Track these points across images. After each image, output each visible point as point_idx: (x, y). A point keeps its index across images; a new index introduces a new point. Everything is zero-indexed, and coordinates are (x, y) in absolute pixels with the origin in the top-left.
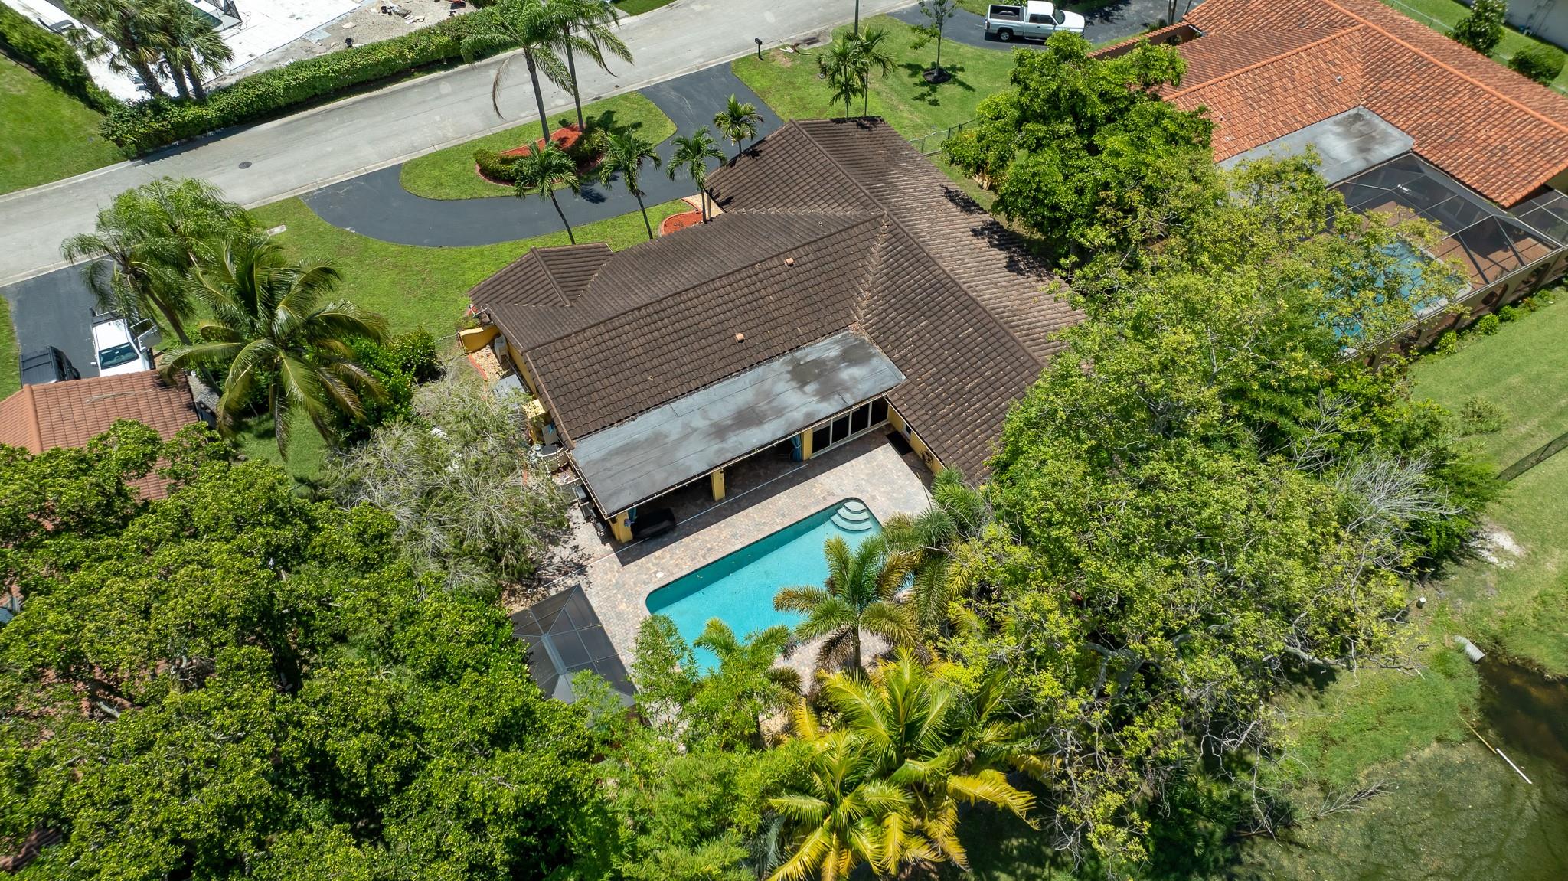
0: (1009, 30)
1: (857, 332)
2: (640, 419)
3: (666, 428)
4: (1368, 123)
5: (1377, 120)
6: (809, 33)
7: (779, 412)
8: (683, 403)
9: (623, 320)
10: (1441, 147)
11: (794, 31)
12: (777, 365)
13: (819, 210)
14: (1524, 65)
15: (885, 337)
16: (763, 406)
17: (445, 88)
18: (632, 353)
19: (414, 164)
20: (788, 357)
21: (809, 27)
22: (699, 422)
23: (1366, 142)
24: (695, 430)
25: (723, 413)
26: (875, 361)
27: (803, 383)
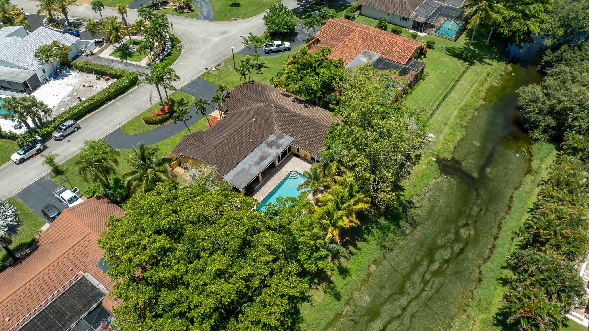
0: (271, 50)
1: (277, 132)
2: (237, 167)
3: (244, 167)
4: (369, 53)
5: (370, 51)
6: (217, 63)
7: (269, 155)
8: (245, 160)
9: (221, 145)
10: (386, 54)
11: (213, 64)
12: (262, 145)
13: (253, 106)
14: (394, 31)
15: (285, 131)
16: (265, 155)
17: (119, 104)
18: (227, 152)
19: (124, 127)
20: (264, 142)
21: (216, 62)
22: (251, 163)
23: (370, 57)
24: (251, 165)
25: (256, 159)
26: (285, 137)
27: (271, 147)
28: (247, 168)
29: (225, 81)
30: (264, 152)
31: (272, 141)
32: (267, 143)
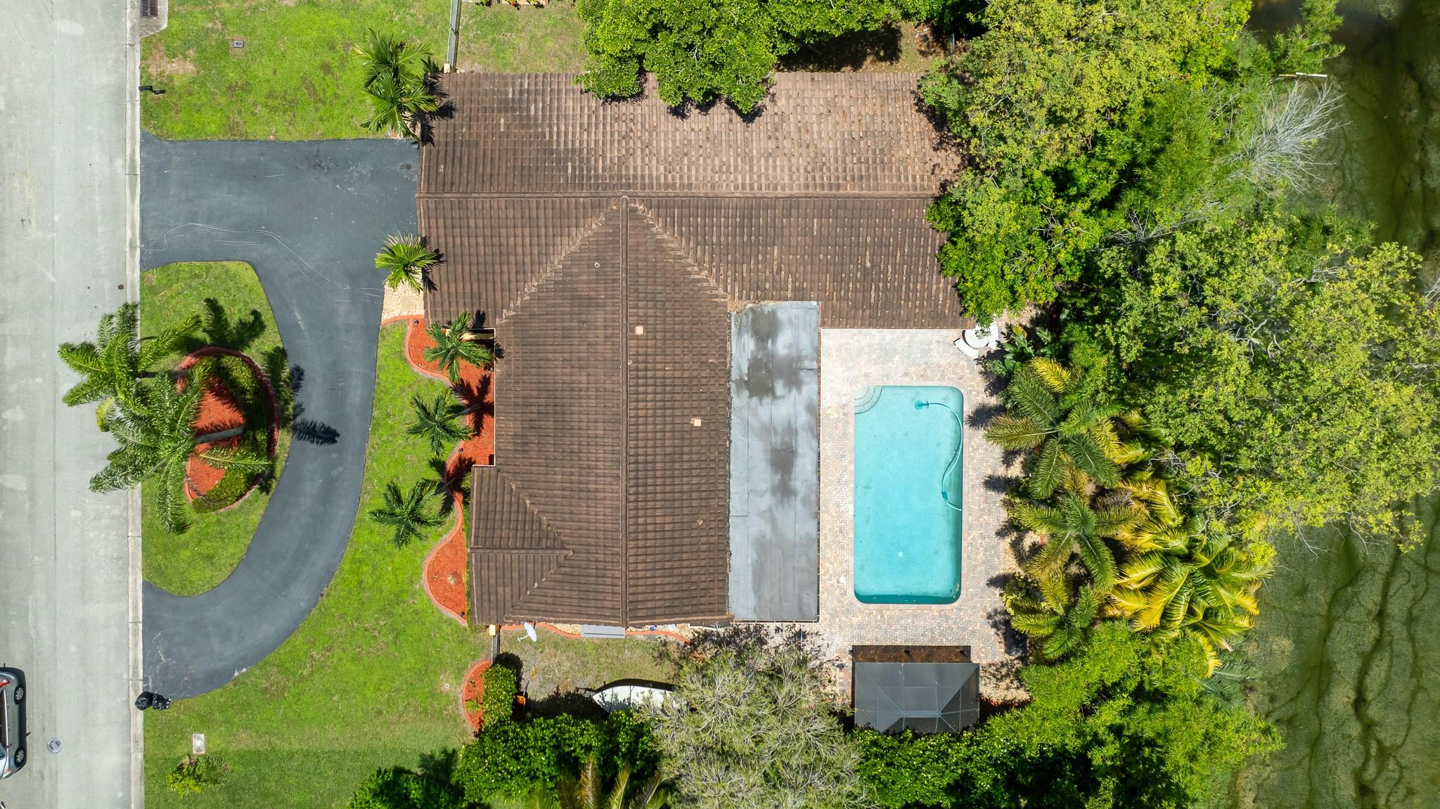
1: (739, 309)
2: (732, 548)
3: (754, 532)
8: (735, 506)
9: (631, 521)
11: (117, 15)
12: (735, 400)
15: (762, 286)
16: (777, 441)
18: (668, 527)
19: (153, 571)
20: (733, 386)
22: (764, 502)
24: (770, 510)
25: (764, 477)
26: (781, 315)
27: (770, 391)
28: (768, 530)
29: (271, 95)
30: (767, 429)
31: (755, 365)
32: (742, 384)
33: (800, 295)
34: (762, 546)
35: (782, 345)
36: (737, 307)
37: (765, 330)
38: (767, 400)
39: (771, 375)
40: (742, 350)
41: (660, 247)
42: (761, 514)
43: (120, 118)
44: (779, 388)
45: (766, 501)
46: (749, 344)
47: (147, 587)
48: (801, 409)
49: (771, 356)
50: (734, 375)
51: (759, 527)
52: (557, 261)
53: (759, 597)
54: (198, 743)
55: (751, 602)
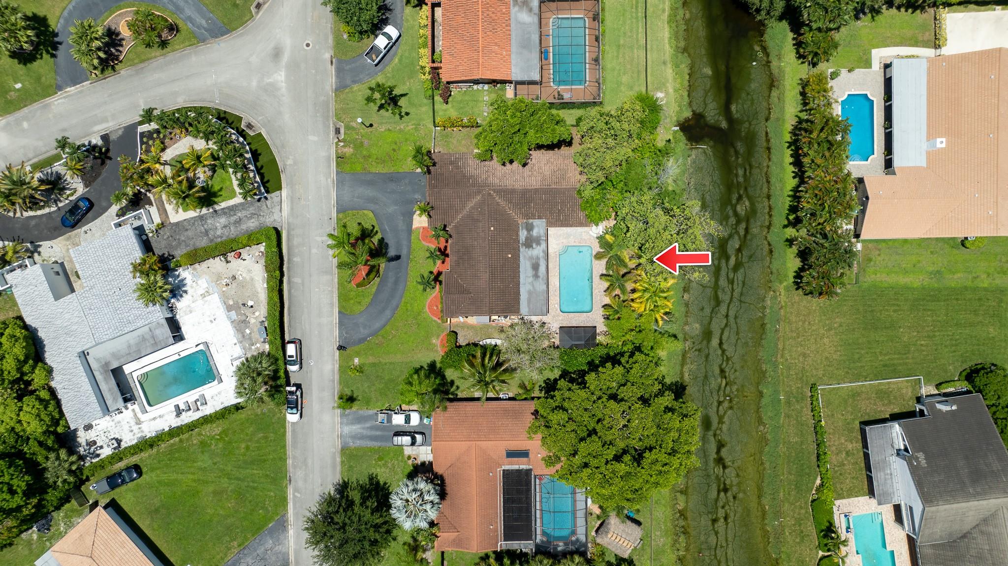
2: (521, 294)
3: (527, 289)
6: (332, 128)
7: (538, 258)
8: (522, 280)
11: (328, 134)
12: (521, 249)
15: (528, 216)
16: (534, 261)
17: (297, 280)
19: (342, 306)
20: (520, 245)
21: (329, 127)
23: (527, 5)
24: (532, 282)
25: (530, 272)
26: (534, 224)
27: (532, 246)
28: (531, 288)
29: (377, 159)
30: (531, 258)
31: (527, 239)
32: (523, 244)
33: (540, 218)
34: (530, 293)
35: (535, 233)
36: (521, 221)
37: (530, 228)
38: (531, 249)
39: (531, 242)
40: (523, 234)
41: (498, 204)
42: (529, 283)
43: (329, 166)
44: (534, 246)
45: (531, 279)
46: (525, 233)
47: (340, 312)
48: (541, 251)
49: (532, 236)
50: (521, 242)
51: (529, 287)
52: (467, 209)
53: (529, 308)
54: (356, 361)
55: (527, 310)
